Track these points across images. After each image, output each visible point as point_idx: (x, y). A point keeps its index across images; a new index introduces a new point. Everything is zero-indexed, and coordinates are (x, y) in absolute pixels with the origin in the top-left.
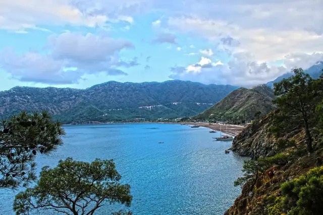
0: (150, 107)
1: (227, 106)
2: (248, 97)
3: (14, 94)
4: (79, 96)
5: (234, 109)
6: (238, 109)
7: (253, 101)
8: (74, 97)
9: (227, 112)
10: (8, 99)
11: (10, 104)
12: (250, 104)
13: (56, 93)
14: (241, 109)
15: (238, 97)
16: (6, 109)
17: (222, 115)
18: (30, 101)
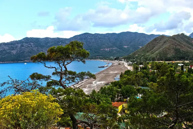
0: (108, 49)
1: (148, 49)
2: (164, 42)
3: (23, 42)
4: (63, 43)
5: (152, 52)
6: (155, 52)
7: (166, 46)
8: (61, 43)
9: (147, 54)
10: (19, 45)
11: (20, 48)
12: (164, 47)
13: (50, 41)
14: (157, 52)
15: (157, 43)
16: (17, 51)
17: (143, 56)
18: (33, 46)
